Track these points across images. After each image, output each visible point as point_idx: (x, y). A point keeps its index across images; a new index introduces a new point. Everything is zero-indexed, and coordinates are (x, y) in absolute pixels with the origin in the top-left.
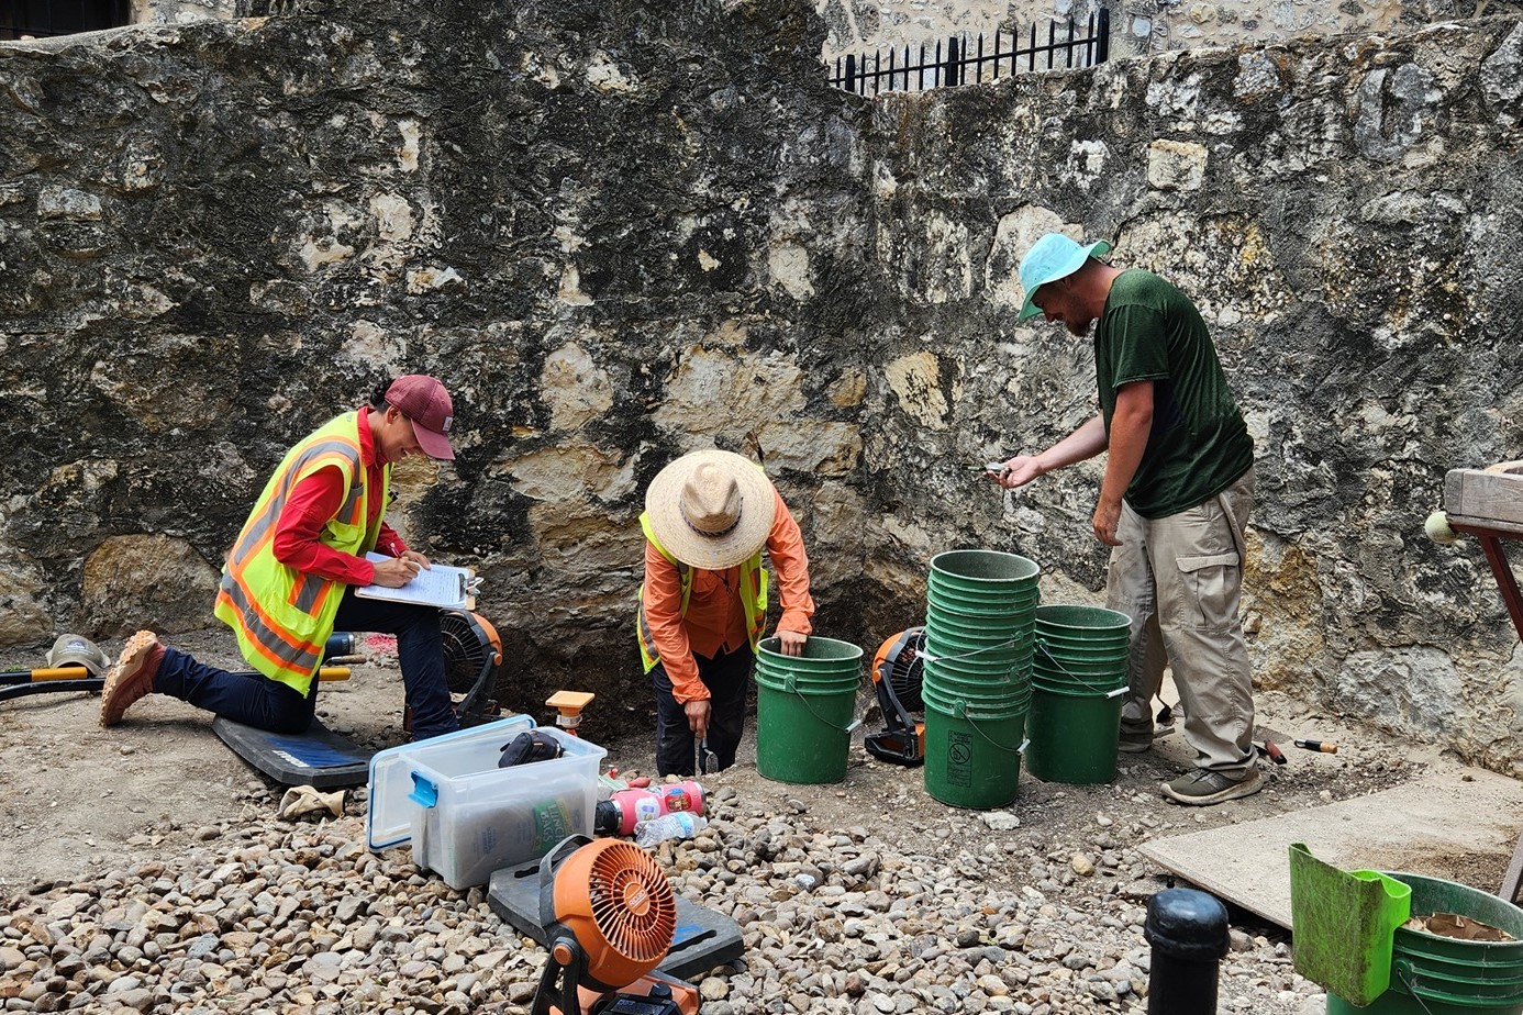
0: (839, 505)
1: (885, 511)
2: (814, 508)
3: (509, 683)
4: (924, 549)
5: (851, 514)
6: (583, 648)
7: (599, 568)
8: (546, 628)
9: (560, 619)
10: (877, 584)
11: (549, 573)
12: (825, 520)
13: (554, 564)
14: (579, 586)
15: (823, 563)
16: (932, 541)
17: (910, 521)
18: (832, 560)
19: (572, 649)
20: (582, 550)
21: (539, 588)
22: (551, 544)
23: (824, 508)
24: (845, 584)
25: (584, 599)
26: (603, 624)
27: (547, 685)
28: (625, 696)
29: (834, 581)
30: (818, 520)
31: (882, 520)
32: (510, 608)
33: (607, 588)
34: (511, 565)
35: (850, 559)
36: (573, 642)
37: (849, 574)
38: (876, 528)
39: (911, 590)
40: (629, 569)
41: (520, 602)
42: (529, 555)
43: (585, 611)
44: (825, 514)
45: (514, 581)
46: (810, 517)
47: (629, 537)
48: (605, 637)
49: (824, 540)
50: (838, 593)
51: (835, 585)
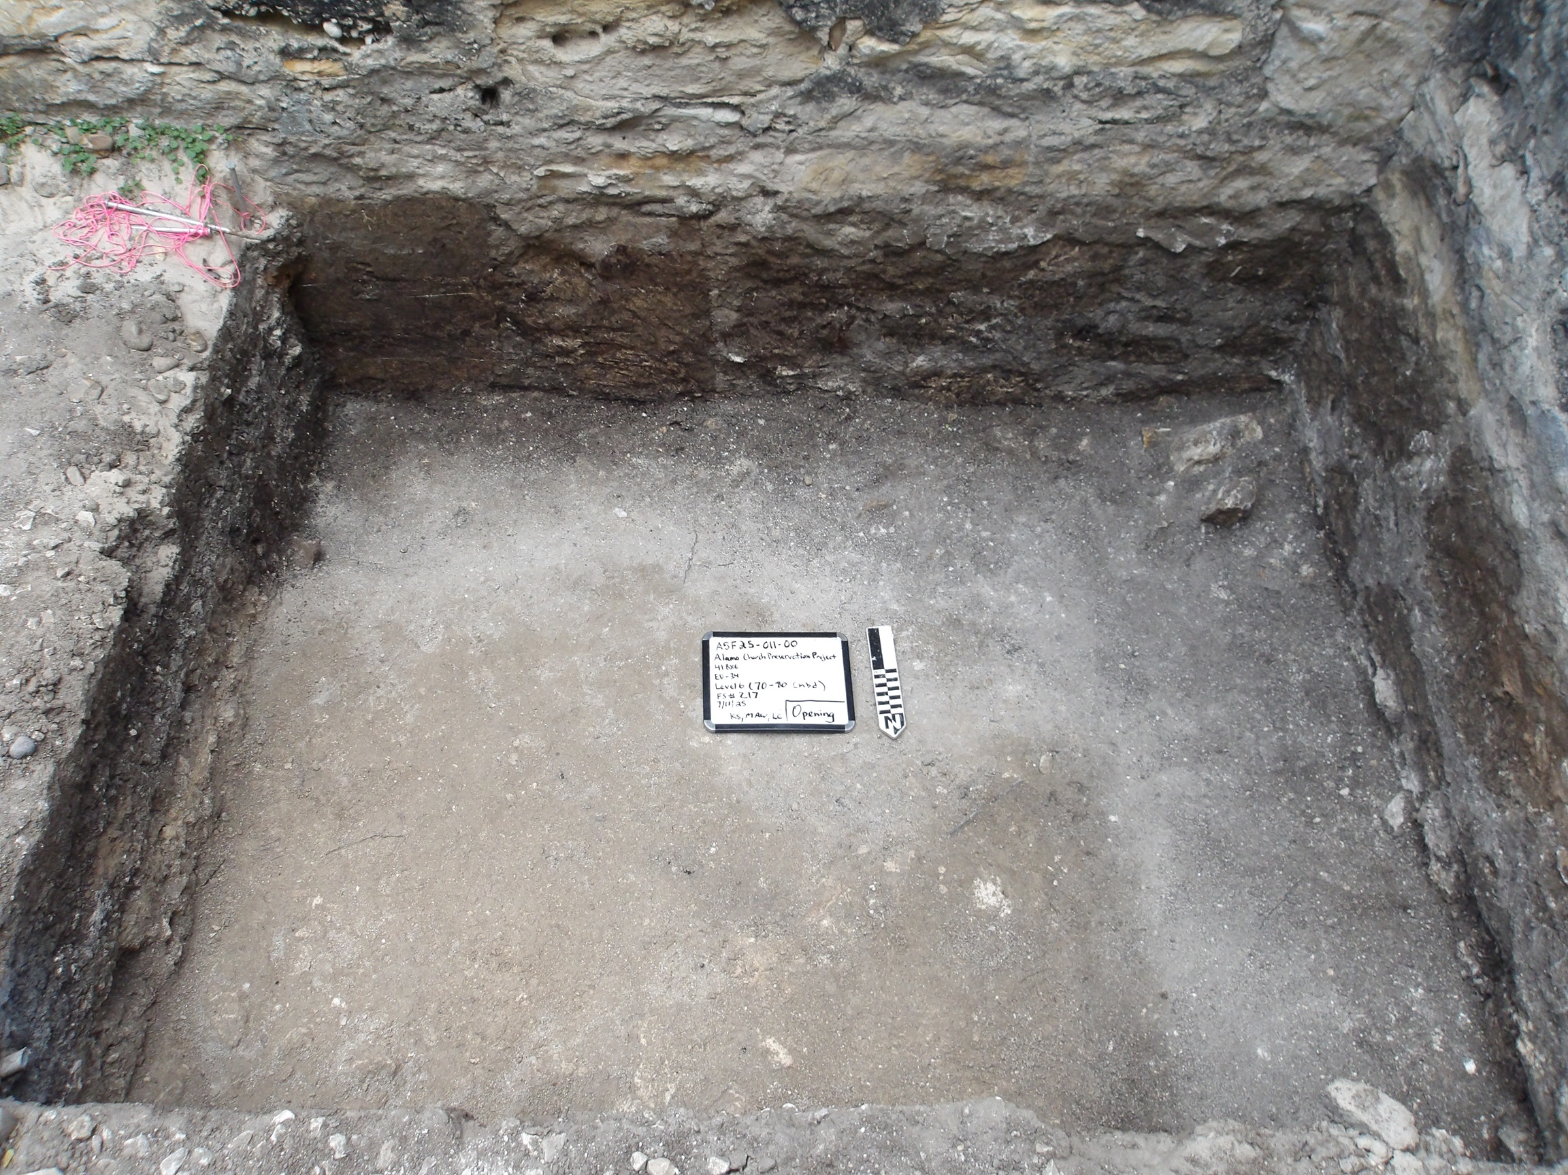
0: (1363, 23)
1: (1483, 76)
2: (1285, 20)
3: (465, 287)
4: (1505, 254)
5: (1394, 47)
6: (622, 250)
7: (656, 97)
8: (532, 202)
9: (566, 188)
10: (1384, 238)
11: (527, 95)
12: (1307, 54)
13: (539, 76)
14: (601, 129)
15: (1262, 157)
16: (1530, 255)
17: (1513, 155)
18: (1293, 151)
19: (599, 247)
20: (610, 52)
21: (506, 124)
22: (524, 31)
23: (1314, 25)
24: (1312, 206)
25: (623, 156)
26: (667, 208)
27: (552, 298)
28: (726, 337)
29: (1285, 195)
30: (1285, 49)
31: (1464, 98)
32: (443, 158)
33: (674, 142)
34: (424, 70)
35: (1351, 154)
36: (603, 231)
37: (1332, 187)
38: (1441, 107)
39: (1431, 315)
40: (736, 108)
41: (459, 150)
42: (468, 53)
43: (626, 180)
44: (1311, 41)
45: (439, 103)
46: (1267, 42)
47: (731, 36)
48: (673, 234)
49: (1286, 102)
50: (1284, 223)
51: (1282, 205)
